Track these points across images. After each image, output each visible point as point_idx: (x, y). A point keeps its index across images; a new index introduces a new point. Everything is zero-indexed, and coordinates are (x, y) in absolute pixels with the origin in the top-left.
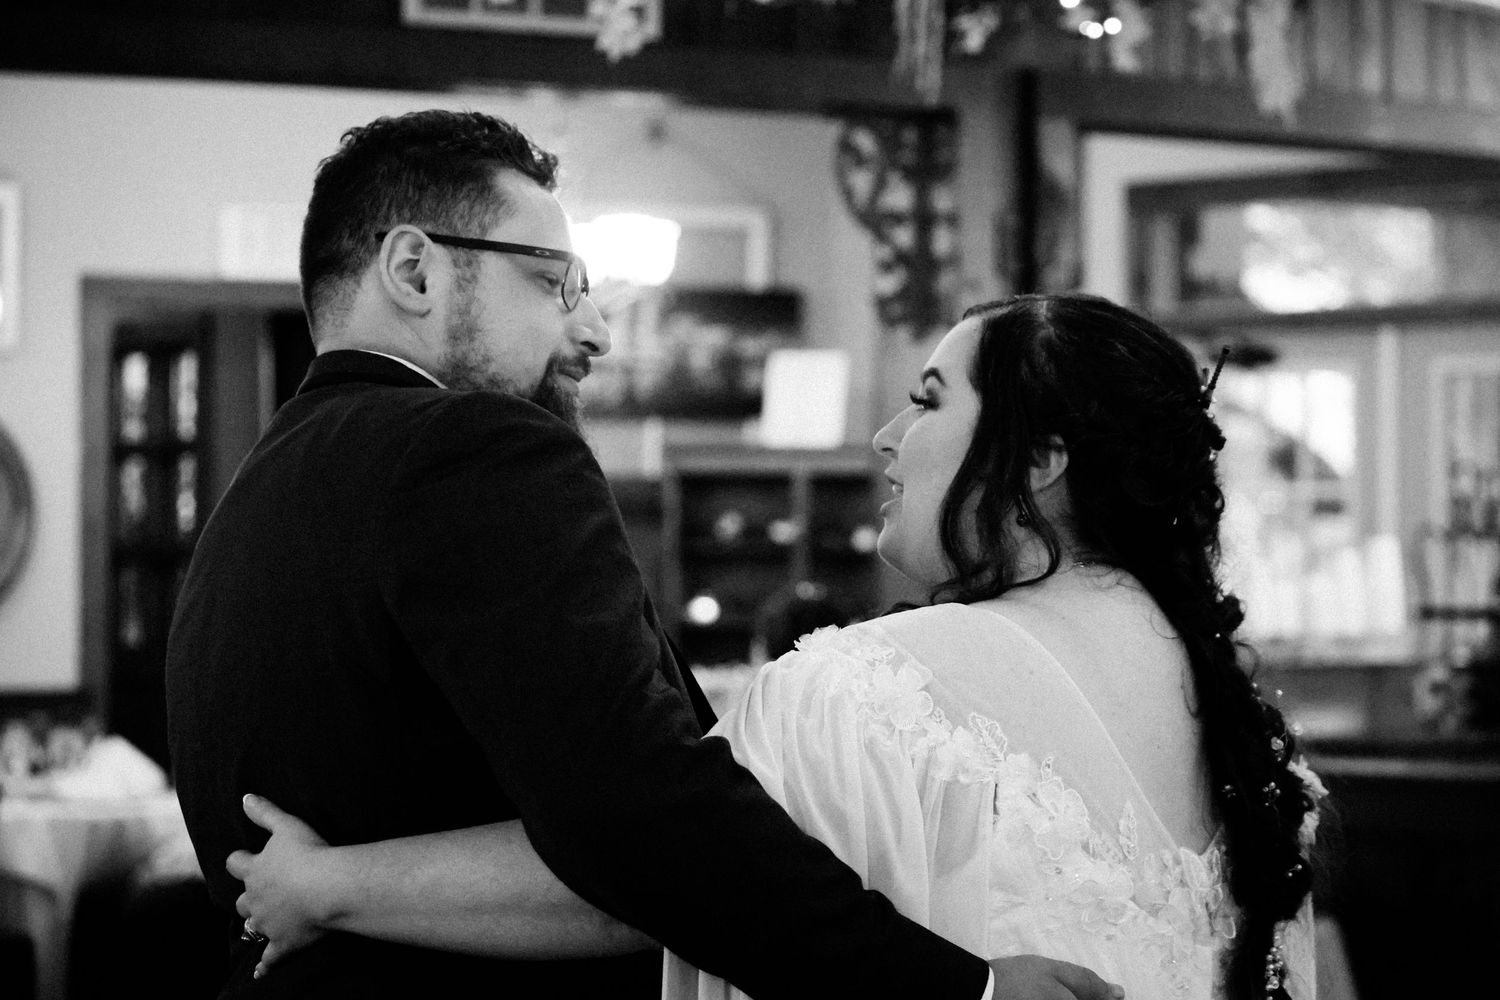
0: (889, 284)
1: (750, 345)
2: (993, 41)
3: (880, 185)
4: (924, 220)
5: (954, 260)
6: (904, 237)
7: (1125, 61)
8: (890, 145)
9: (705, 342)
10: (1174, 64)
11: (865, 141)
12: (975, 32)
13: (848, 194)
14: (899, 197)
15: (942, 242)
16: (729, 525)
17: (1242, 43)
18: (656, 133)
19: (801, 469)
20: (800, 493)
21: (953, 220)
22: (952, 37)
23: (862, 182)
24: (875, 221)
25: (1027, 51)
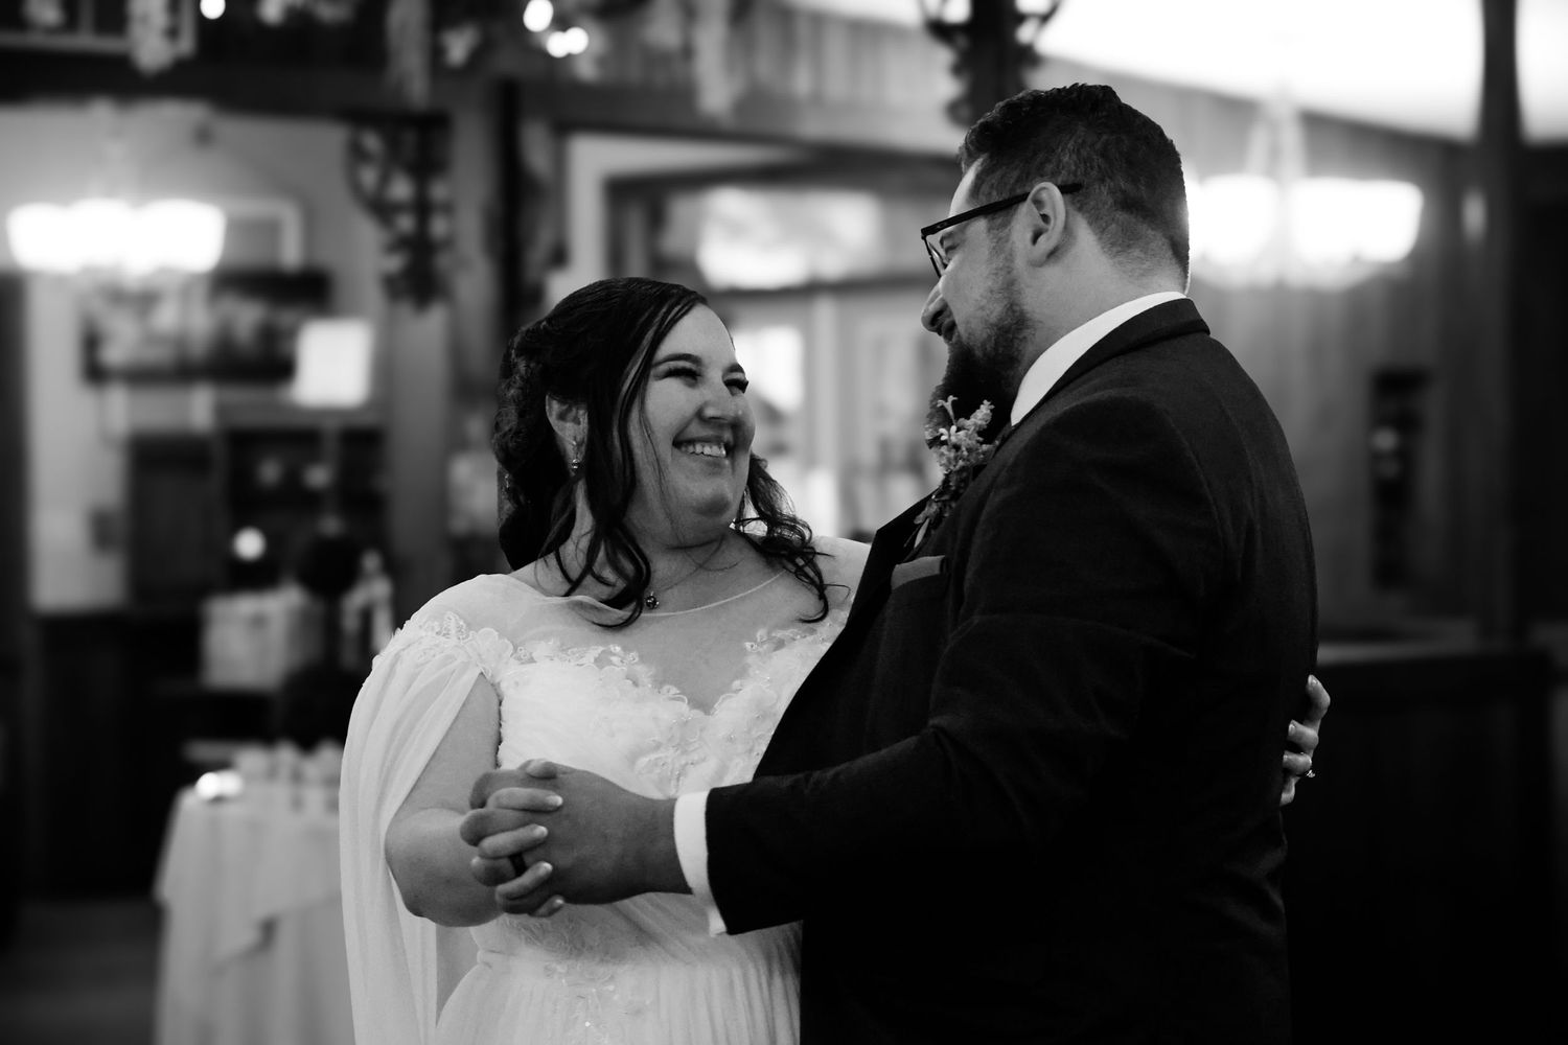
0: (394, 263)
1: (286, 317)
2: (477, 56)
3: (385, 180)
4: (423, 208)
5: (449, 243)
6: (406, 223)
7: (587, 71)
8: (393, 146)
9: (247, 316)
10: (634, 73)
11: (372, 142)
12: (458, 46)
13: (356, 188)
14: (401, 189)
15: (439, 227)
16: (270, 472)
17: (688, 52)
18: (203, 137)
19: (331, 426)
20: (331, 447)
21: (448, 209)
22: (436, 53)
23: (369, 176)
24: (381, 209)
25: (506, 63)
